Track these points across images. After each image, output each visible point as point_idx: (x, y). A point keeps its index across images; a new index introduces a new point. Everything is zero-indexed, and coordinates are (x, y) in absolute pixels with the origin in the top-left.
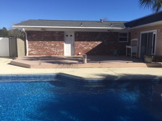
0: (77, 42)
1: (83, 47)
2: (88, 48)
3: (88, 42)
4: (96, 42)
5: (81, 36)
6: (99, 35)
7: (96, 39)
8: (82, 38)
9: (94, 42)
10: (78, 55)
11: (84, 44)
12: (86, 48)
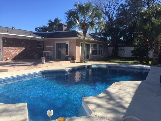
0: (5, 48)
1: (11, 52)
2: (15, 53)
3: (15, 48)
4: (21, 48)
5: (9, 42)
6: (23, 42)
7: (21, 45)
8: (10, 44)
9: (20, 48)
10: (7, 60)
11: (11, 49)
12: (13, 53)
